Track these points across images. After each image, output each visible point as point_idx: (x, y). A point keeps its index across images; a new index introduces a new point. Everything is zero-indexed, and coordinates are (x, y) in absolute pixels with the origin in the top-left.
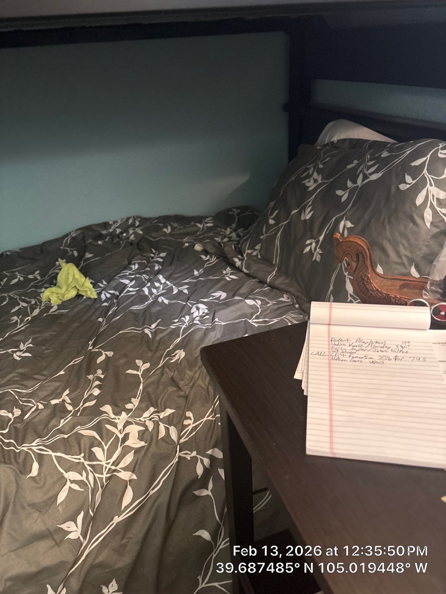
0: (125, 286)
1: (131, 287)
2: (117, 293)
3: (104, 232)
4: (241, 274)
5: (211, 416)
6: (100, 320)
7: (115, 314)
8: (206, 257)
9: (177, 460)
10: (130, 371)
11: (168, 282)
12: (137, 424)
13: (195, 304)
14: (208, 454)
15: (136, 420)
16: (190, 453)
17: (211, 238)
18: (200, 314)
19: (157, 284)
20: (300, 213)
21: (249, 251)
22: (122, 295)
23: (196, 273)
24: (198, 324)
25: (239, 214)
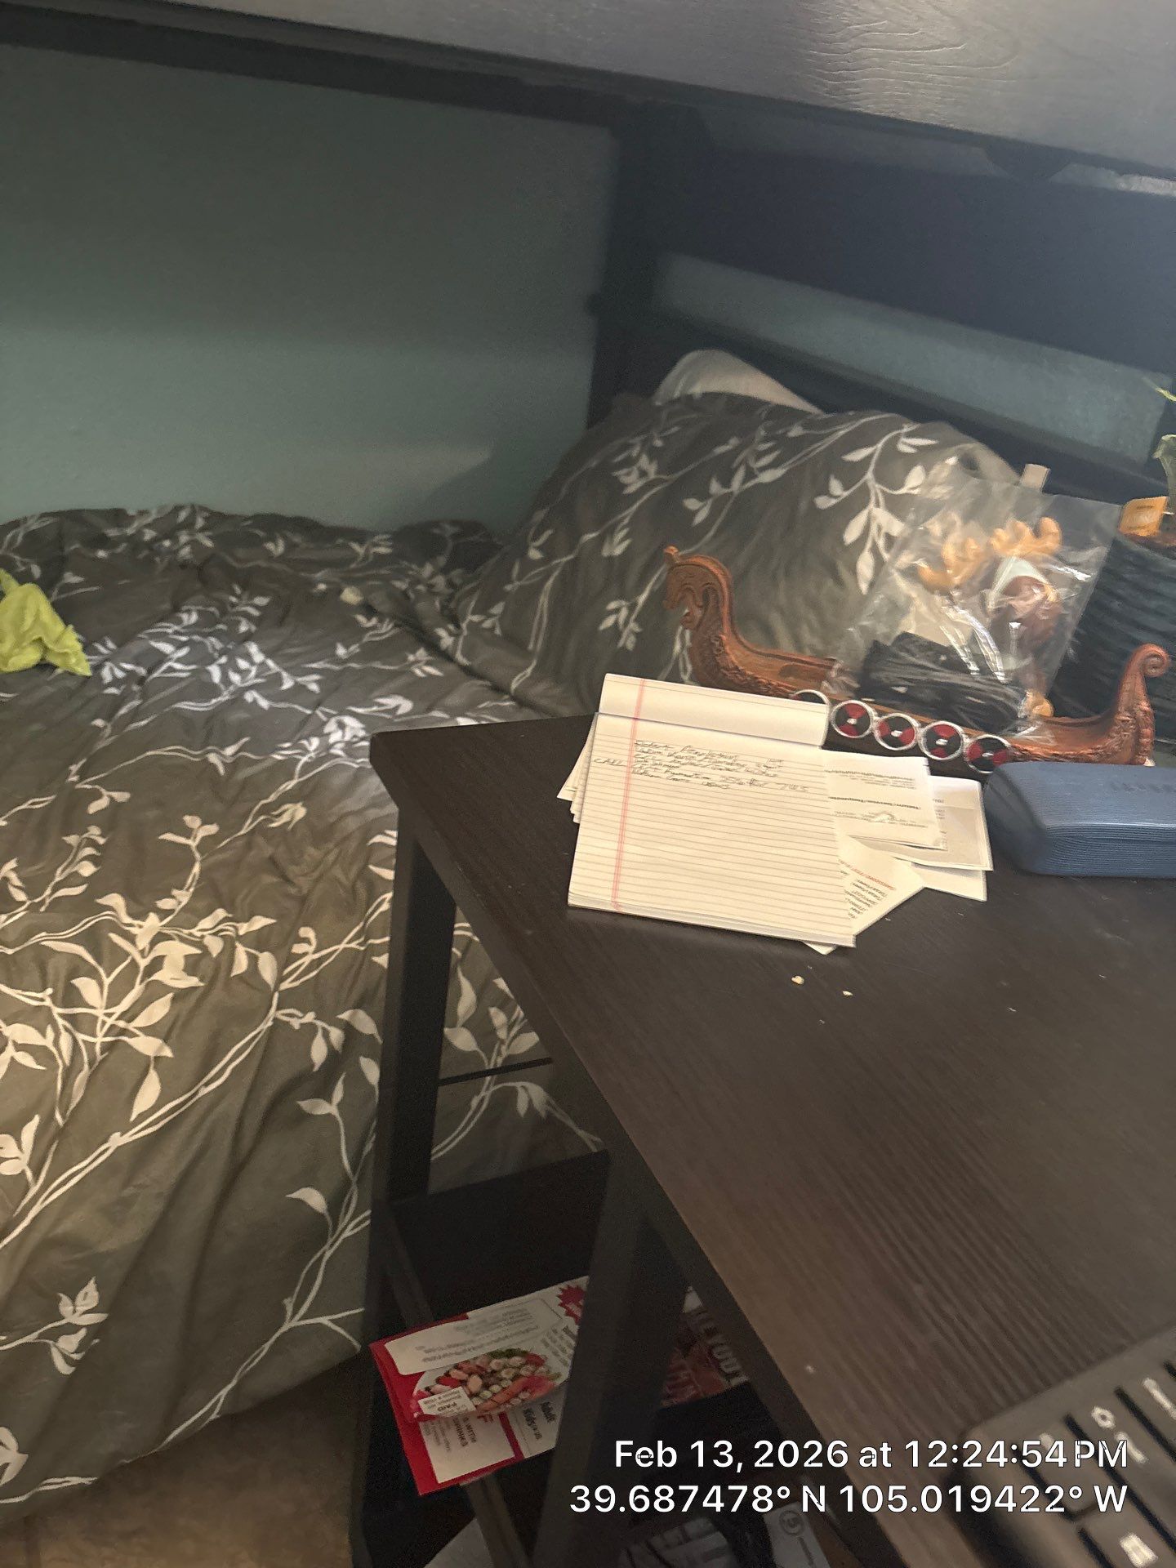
0: (163, 658)
1: (178, 660)
2: (142, 671)
3: (112, 533)
4: (451, 667)
5: (357, 942)
6: (99, 723)
7: (135, 715)
8: (369, 619)
9: (270, 1023)
10: (169, 837)
11: (270, 663)
12: (183, 940)
13: (334, 715)
14: (342, 1020)
15: (180, 931)
16: (300, 1014)
17: (386, 580)
18: (347, 738)
19: (243, 664)
20: (600, 542)
21: (476, 618)
22: (156, 675)
23: (341, 651)
24: (337, 756)
25: (455, 536)
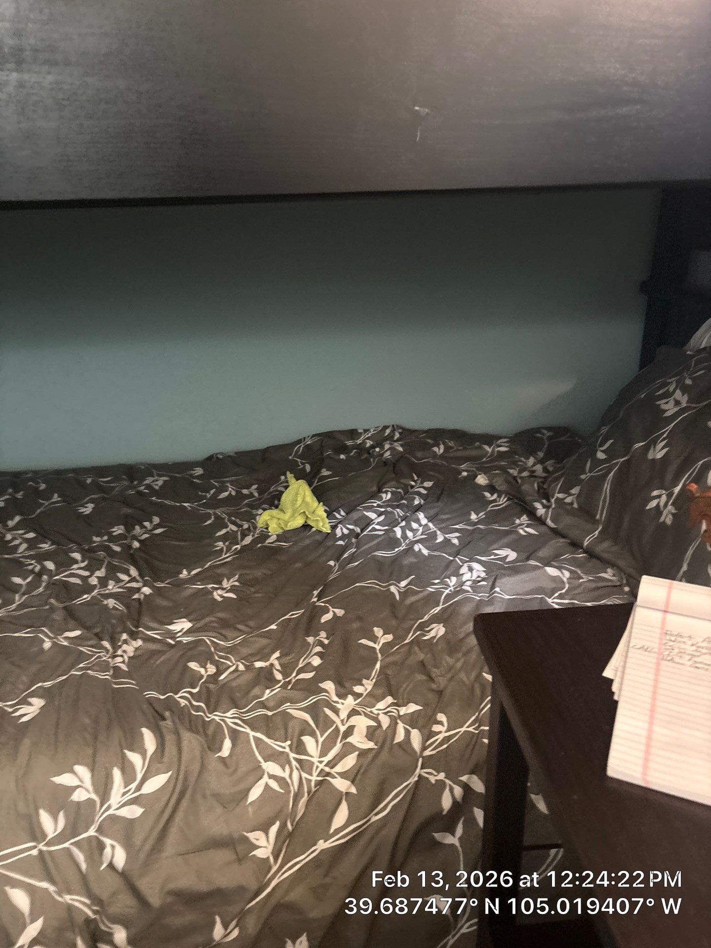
0: (370, 522)
1: (378, 524)
2: (358, 530)
3: (349, 443)
4: (543, 529)
5: (474, 727)
6: (332, 563)
7: (352, 558)
8: (492, 495)
9: (416, 779)
10: (364, 641)
11: (430, 525)
12: (366, 715)
13: (467, 562)
14: (461, 781)
15: (365, 709)
16: (436, 774)
17: (504, 470)
18: (473, 578)
19: (415, 525)
20: (646, 449)
21: (561, 496)
22: (365, 533)
23: (474, 517)
24: (468, 591)
25: (550, 438)
